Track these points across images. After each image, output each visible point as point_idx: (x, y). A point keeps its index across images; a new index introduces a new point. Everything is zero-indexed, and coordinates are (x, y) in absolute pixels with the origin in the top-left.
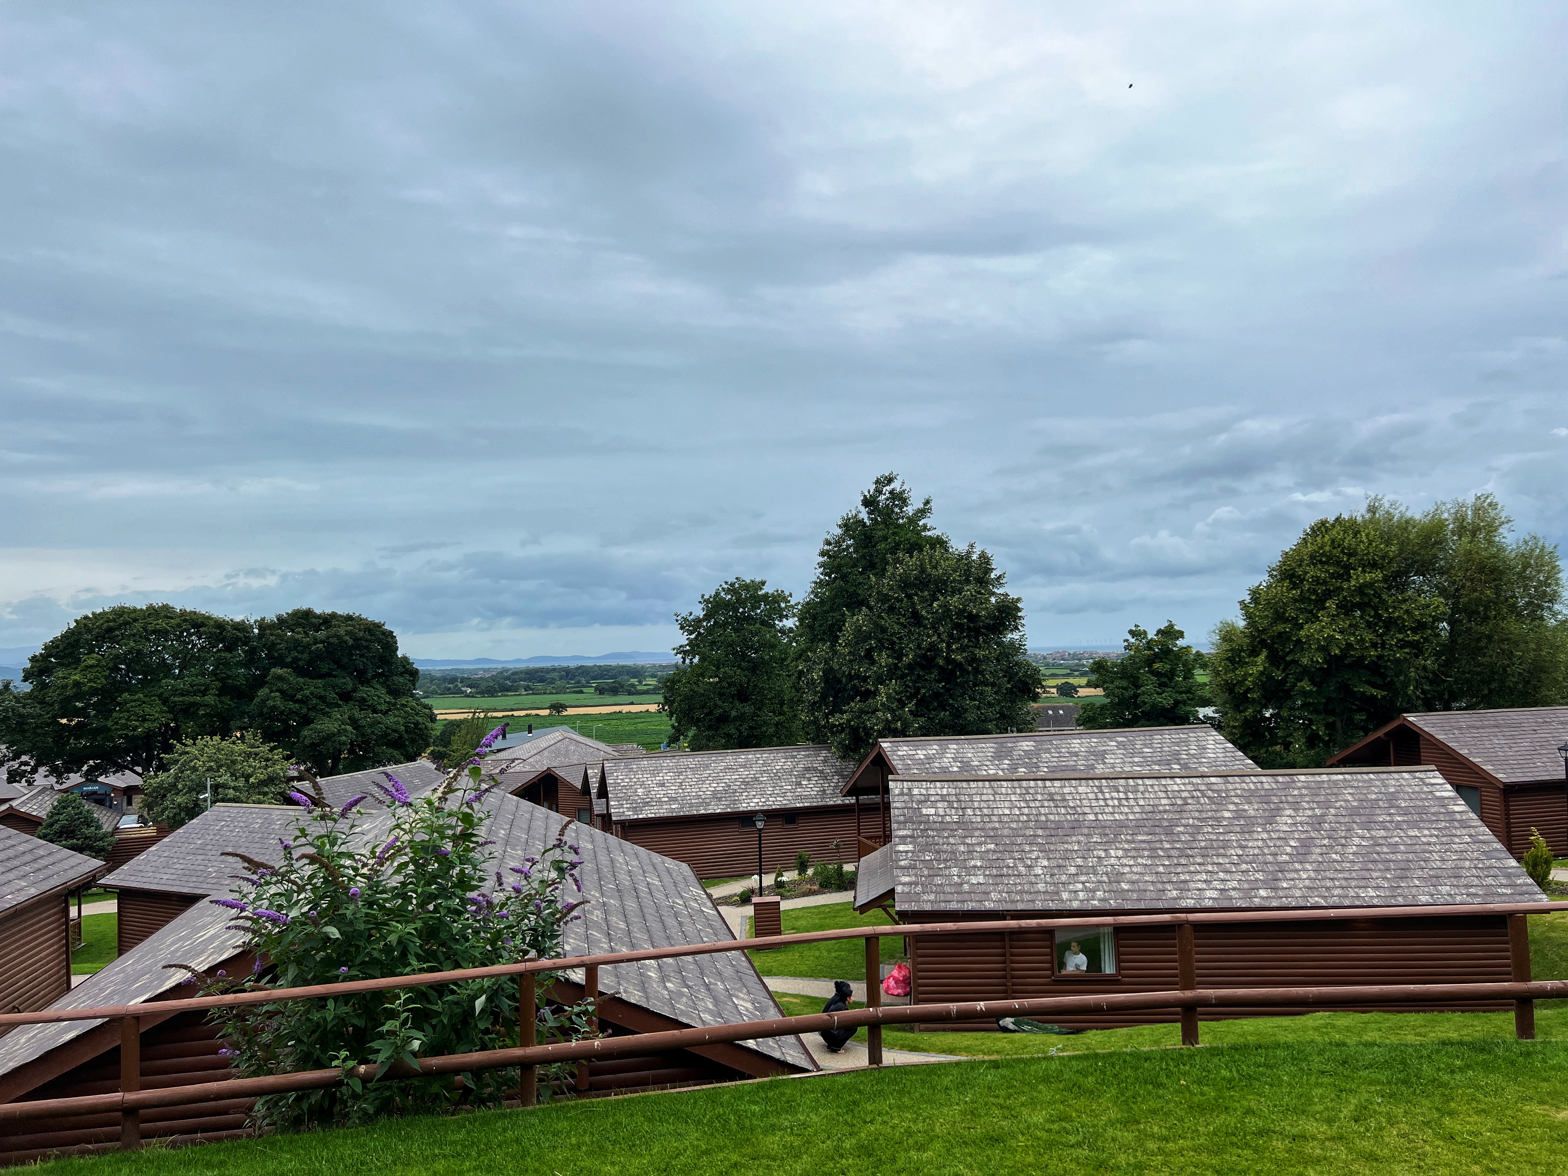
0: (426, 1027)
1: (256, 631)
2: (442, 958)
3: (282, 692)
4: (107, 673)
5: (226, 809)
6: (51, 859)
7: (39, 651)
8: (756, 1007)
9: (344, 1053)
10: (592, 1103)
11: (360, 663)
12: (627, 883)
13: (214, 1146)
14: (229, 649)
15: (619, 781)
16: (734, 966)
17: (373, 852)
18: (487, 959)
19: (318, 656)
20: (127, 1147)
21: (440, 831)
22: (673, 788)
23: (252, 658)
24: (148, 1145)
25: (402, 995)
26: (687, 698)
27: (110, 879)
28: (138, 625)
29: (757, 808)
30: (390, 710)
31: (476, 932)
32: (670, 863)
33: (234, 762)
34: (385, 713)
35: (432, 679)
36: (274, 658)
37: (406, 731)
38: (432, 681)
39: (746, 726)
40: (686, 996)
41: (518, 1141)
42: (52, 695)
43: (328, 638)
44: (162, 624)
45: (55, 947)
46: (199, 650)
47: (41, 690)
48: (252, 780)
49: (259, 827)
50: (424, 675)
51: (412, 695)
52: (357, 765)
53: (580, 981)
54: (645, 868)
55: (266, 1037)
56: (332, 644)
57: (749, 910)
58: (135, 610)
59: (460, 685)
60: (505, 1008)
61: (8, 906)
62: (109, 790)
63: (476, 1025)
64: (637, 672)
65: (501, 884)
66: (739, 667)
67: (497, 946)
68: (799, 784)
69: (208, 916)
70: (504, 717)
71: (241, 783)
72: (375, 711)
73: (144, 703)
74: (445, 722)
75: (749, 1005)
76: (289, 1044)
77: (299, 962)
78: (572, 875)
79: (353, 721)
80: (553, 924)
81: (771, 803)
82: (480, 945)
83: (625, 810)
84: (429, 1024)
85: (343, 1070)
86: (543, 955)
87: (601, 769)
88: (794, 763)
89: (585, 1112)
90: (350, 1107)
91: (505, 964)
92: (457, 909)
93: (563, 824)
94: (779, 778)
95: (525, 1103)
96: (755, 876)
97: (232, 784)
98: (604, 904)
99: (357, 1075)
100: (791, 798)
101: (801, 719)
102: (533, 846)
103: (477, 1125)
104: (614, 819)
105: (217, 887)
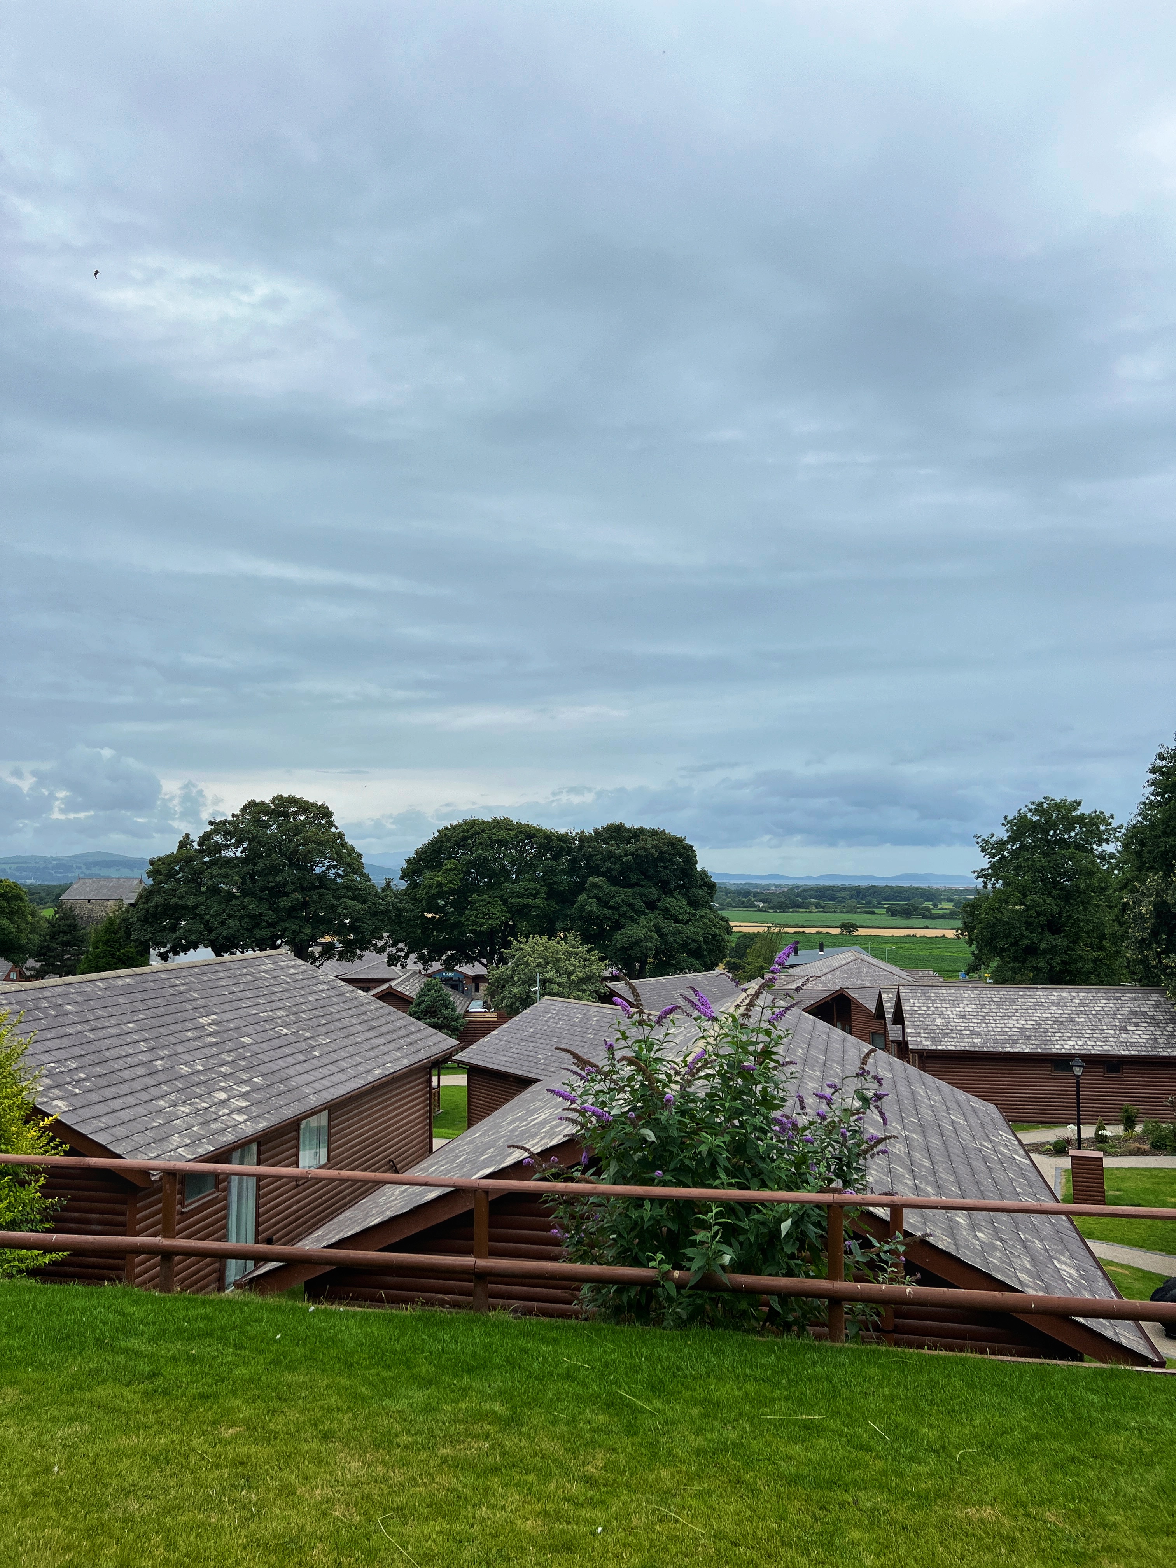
0: (733, 1241)
1: (577, 842)
2: (749, 1175)
3: (598, 899)
4: (462, 876)
5: (552, 1002)
6: (419, 1035)
7: (412, 855)
8: (1081, 1275)
9: (660, 1256)
10: (904, 1353)
11: (664, 875)
12: (929, 1118)
14: (555, 858)
15: (916, 1009)
17: (684, 1061)
18: (792, 1182)
19: (627, 868)
20: (477, 1305)
21: (742, 1047)
22: (976, 1021)
23: (573, 867)
25: (713, 1208)
26: (989, 926)
27: (462, 1056)
28: (485, 835)
29: (1073, 1051)
30: (690, 920)
31: (781, 1154)
32: (976, 1102)
33: (558, 960)
34: (686, 923)
35: (727, 892)
36: (591, 867)
37: (705, 942)
38: (727, 894)
39: (1058, 960)
40: (1000, 1250)
41: (829, 1378)
42: (421, 894)
43: (637, 850)
44: (503, 835)
45: (421, 1112)
46: (531, 858)
47: (413, 888)
48: (573, 977)
49: (580, 1022)
50: (720, 888)
51: (710, 907)
52: (661, 970)
53: (885, 1219)
54: (949, 1104)
55: (591, 1225)
56: (640, 856)
57: (1066, 1163)
58: (483, 822)
59: (753, 899)
60: (812, 1236)
61: (388, 1073)
62: (461, 977)
63: (782, 1249)
64: (931, 895)
65: (803, 1108)
66: (1049, 894)
67: (802, 1171)
68: (1124, 1029)
69: (539, 1100)
70: (795, 933)
71: (564, 979)
72: (677, 921)
73: (489, 903)
74: (740, 934)
75: (1073, 1271)
76: (611, 1237)
77: (620, 1159)
78: (877, 1107)
79: (658, 930)
80: (859, 1155)
81: (1089, 1047)
82: (785, 1166)
83: (923, 1039)
84: (738, 1240)
85: (660, 1272)
86: (850, 1185)
87: (895, 994)
88: (1118, 1006)
89: (897, 1361)
90: (665, 1308)
91: (809, 1191)
92: (761, 1128)
93: (867, 1051)
94: (1100, 1021)
95: (834, 1338)
96: (1071, 1126)
97: (557, 980)
98: (906, 1138)
99: (672, 1279)
100: (1113, 1044)
101: (1125, 956)
102: (832, 1069)
103: (786, 1352)
104: (911, 1047)
105: (545, 1073)
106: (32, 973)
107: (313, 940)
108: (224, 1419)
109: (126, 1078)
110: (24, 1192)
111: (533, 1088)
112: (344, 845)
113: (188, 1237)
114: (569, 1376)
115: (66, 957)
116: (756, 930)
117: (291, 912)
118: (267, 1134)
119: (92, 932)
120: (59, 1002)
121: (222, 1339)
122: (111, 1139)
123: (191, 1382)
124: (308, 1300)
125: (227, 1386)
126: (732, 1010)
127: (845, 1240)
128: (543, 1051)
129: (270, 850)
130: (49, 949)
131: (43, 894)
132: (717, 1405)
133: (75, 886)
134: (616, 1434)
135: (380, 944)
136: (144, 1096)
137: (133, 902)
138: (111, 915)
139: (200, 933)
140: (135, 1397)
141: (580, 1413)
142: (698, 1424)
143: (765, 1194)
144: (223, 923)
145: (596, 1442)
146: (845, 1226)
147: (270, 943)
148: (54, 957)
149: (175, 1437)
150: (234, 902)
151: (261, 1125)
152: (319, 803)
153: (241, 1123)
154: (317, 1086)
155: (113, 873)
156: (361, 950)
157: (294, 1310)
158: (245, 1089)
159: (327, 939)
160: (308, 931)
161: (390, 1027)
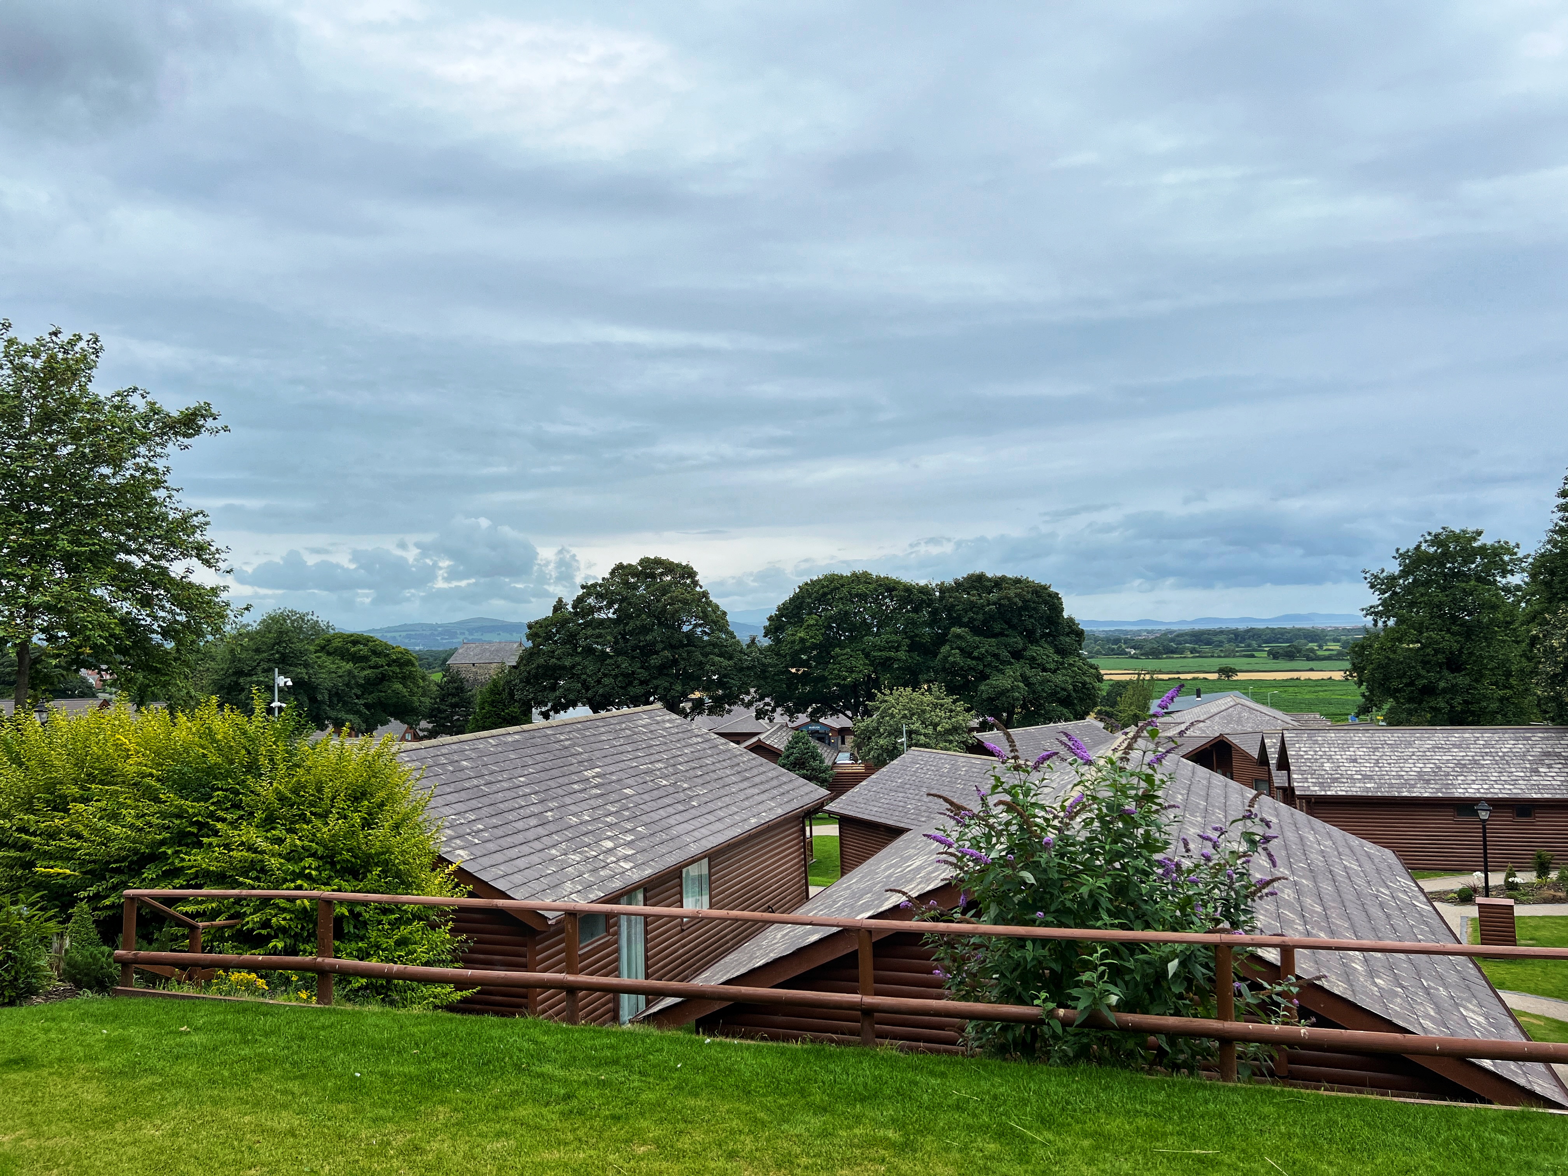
0: (1121, 982)
1: (937, 594)
2: (1132, 917)
3: (962, 650)
4: (823, 631)
5: (919, 753)
6: (790, 786)
7: (774, 612)
8: (1490, 1023)
9: (1044, 995)
10: (1301, 1093)
11: (1029, 623)
12: (1319, 863)
13: (933, 1057)
14: (916, 610)
15: (1302, 753)
16: (1458, 971)
17: (1063, 807)
18: (1177, 924)
19: (990, 618)
20: (865, 1043)
21: (1122, 790)
22: (1368, 765)
23: (935, 619)
24: (882, 1045)
25: (1098, 949)
26: (1380, 666)
27: (831, 807)
28: (845, 590)
29: (1478, 795)
30: (1058, 669)
31: (1164, 896)
32: (1369, 847)
33: (924, 711)
34: (1054, 672)
35: (1096, 640)
36: (953, 618)
37: (1074, 690)
39: (1459, 699)
40: (1400, 997)
41: (1222, 1116)
42: (785, 649)
43: (999, 600)
44: (862, 588)
45: (797, 860)
46: (891, 610)
47: (777, 644)
48: (939, 728)
49: (948, 772)
50: (1088, 635)
51: (1079, 655)
52: (1029, 720)
53: (1275, 962)
54: (1341, 850)
55: (972, 966)
56: (1004, 605)
57: (1473, 911)
59: (1124, 646)
60: (1199, 976)
61: (763, 822)
62: (828, 730)
63: (1170, 989)
64: (1316, 636)
65: (1188, 850)
66: (1448, 631)
67: (1188, 912)
68: (1536, 771)
69: (913, 848)
70: (1170, 679)
71: (930, 730)
72: (1044, 670)
73: (851, 656)
74: (1111, 683)
75: (1481, 1019)
76: (994, 976)
77: (999, 901)
78: (1265, 849)
79: (1025, 679)
80: (1246, 897)
81: (1496, 791)
82: (1169, 909)
83: (1310, 784)
84: (1123, 980)
85: (1044, 1010)
86: (1237, 928)
87: (1280, 739)
88: (1528, 746)
89: (1292, 1101)
90: (1051, 1045)
91: (1196, 932)
92: (1145, 870)
93: (1251, 796)
94: (1508, 763)
95: (1225, 1077)
96: (1478, 873)
97: (923, 731)
98: (1296, 883)
99: (1057, 1017)
100: (1523, 787)
101: (1535, 694)
102: (1213, 814)
103: (1176, 1089)
104: (1297, 793)
105: (915, 822)
106: (426, 733)
107: (684, 696)
108: (635, 1137)
109: (521, 828)
110: (436, 935)
111: (905, 837)
112: (709, 603)
113: (592, 974)
114: (959, 1107)
115: (455, 718)
116: (1127, 677)
117: (662, 670)
118: (652, 880)
119: (477, 694)
120: (456, 758)
121: (628, 1067)
122: (510, 885)
123: (603, 1104)
124: (704, 1034)
125: (635, 1108)
126: (1109, 753)
127: (1234, 982)
128: (913, 801)
129: (640, 610)
130: (440, 711)
131: (431, 660)
132: (1108, 1137)
133: (460, 651)
134: (1009, 1162)
135: (747, 698)
136: (537, 845)
137: (515, 664)
138: (495, 677)
139: (578, 692)
140: (553, 1117)
141: (971, 1142)
142: (1090, 1155)
143: (1149, 934)
144: (599, 682)
145: (989, 1169)
146: (1234, 968)
147: (643, 699)
148: (445, 718)
149: (592, 1152)
150: (608, 661)
151: (647, 872)
152: (684, 564)
153: (628, 870)
154: (696, 834)
155: (495, 638)
156: (730, 705)
157: (692, 1043)
158: (629, 838)
159: (697, 695)
160: (679, 688)
161: (763, 778)
